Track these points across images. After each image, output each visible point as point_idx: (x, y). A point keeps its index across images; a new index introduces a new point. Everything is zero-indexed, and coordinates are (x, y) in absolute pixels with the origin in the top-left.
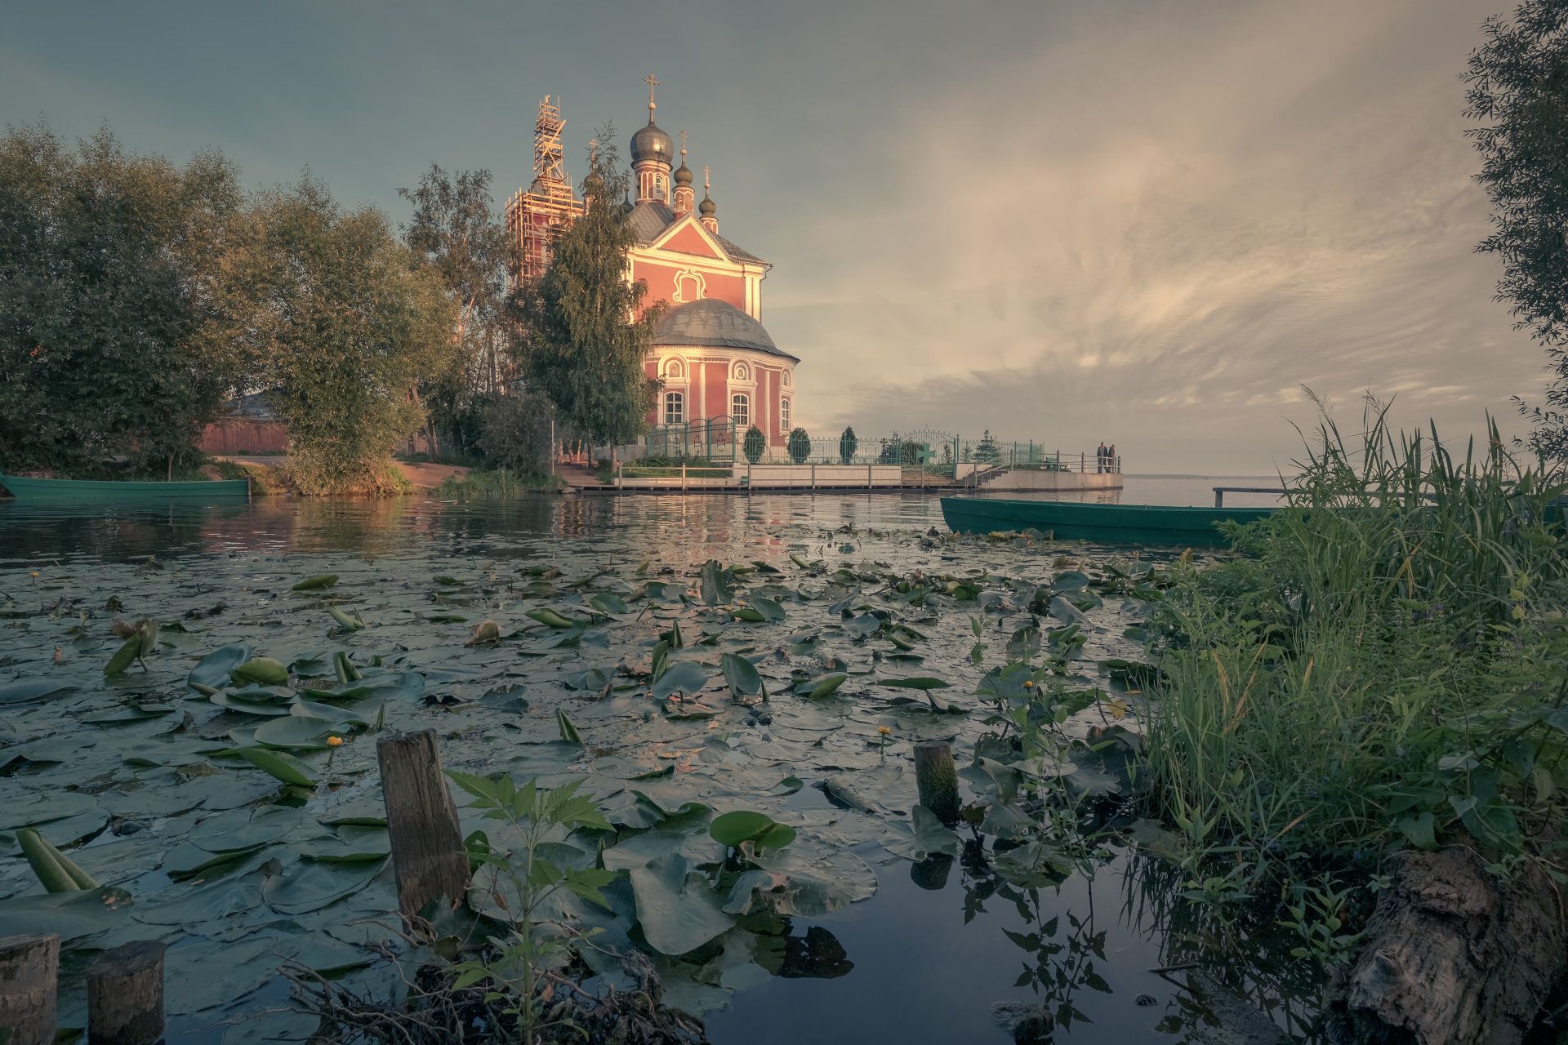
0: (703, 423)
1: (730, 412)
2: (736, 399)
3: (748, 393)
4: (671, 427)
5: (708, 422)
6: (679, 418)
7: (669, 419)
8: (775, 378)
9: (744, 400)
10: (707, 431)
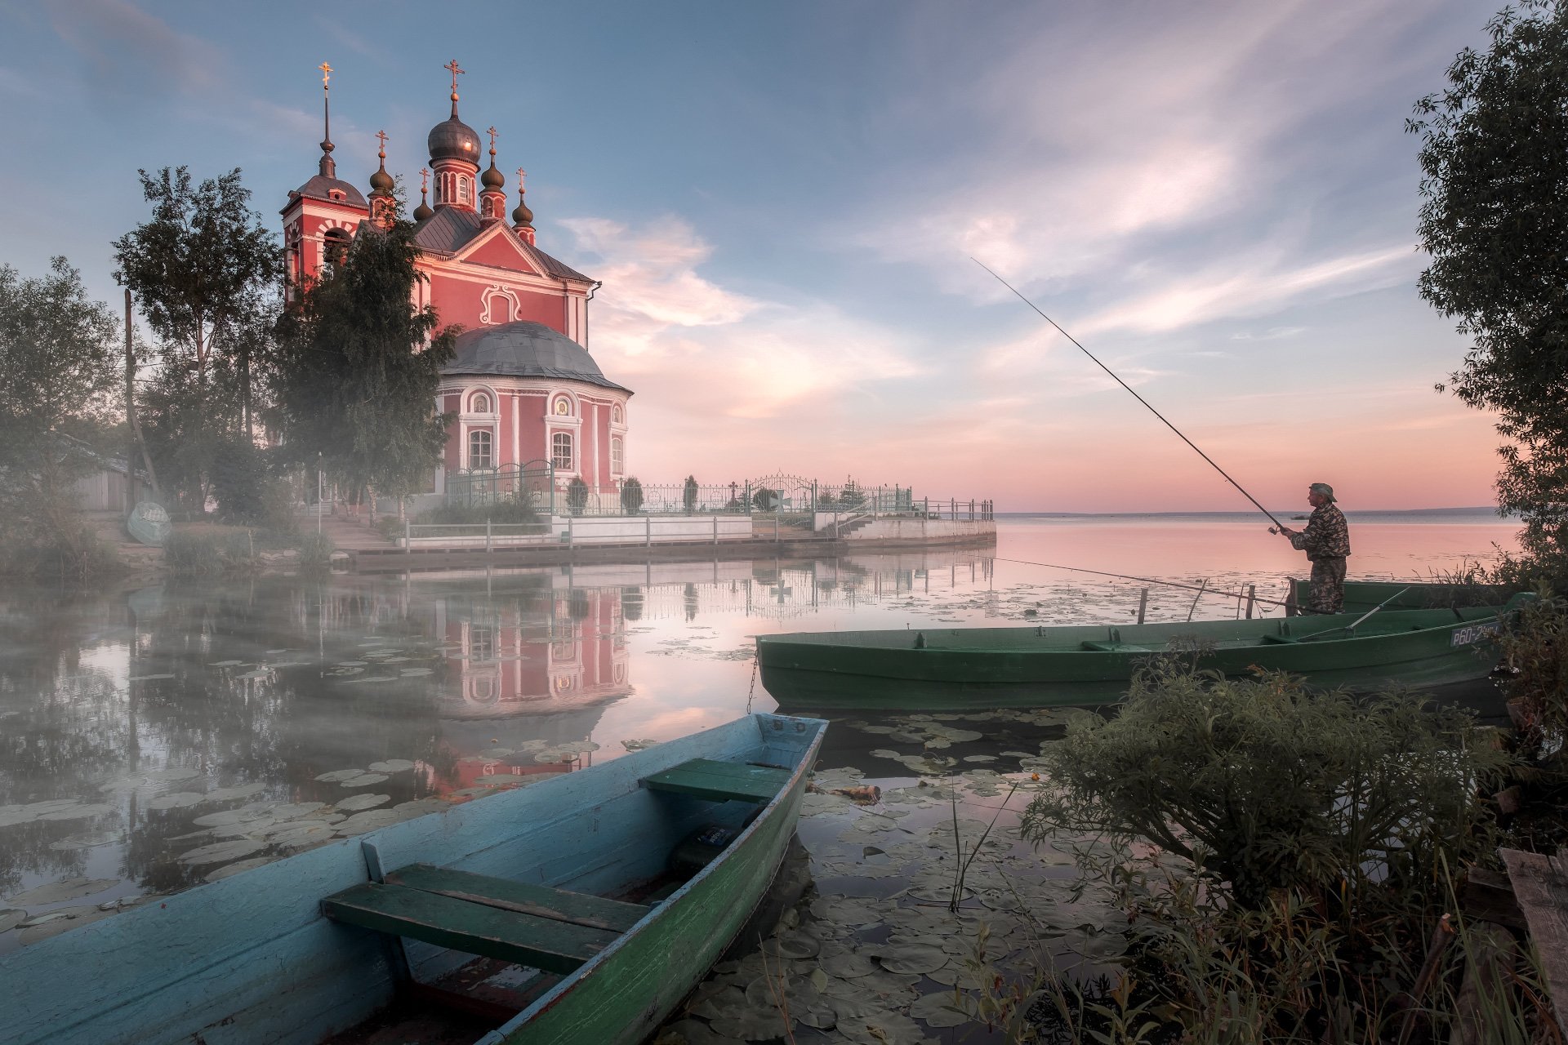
0: (517, 469)
1: (549, 455)
2: (557, 438)
3: (572, 431)
4: (477, 472)
5: (521, 466)
6: (486, 461)
7: (475, 463)
8: (604, 413)
9: (567, 439)
10: (521, 477)
